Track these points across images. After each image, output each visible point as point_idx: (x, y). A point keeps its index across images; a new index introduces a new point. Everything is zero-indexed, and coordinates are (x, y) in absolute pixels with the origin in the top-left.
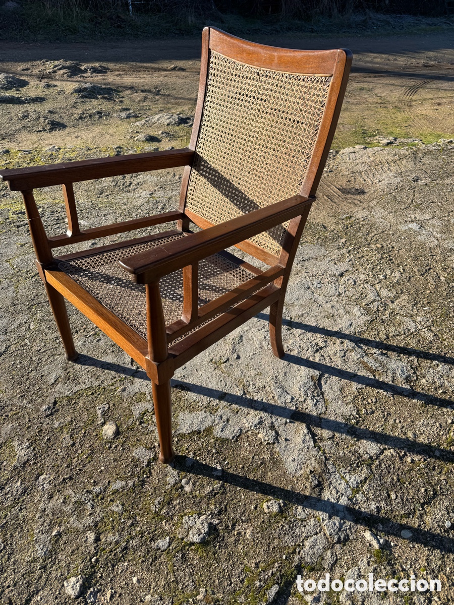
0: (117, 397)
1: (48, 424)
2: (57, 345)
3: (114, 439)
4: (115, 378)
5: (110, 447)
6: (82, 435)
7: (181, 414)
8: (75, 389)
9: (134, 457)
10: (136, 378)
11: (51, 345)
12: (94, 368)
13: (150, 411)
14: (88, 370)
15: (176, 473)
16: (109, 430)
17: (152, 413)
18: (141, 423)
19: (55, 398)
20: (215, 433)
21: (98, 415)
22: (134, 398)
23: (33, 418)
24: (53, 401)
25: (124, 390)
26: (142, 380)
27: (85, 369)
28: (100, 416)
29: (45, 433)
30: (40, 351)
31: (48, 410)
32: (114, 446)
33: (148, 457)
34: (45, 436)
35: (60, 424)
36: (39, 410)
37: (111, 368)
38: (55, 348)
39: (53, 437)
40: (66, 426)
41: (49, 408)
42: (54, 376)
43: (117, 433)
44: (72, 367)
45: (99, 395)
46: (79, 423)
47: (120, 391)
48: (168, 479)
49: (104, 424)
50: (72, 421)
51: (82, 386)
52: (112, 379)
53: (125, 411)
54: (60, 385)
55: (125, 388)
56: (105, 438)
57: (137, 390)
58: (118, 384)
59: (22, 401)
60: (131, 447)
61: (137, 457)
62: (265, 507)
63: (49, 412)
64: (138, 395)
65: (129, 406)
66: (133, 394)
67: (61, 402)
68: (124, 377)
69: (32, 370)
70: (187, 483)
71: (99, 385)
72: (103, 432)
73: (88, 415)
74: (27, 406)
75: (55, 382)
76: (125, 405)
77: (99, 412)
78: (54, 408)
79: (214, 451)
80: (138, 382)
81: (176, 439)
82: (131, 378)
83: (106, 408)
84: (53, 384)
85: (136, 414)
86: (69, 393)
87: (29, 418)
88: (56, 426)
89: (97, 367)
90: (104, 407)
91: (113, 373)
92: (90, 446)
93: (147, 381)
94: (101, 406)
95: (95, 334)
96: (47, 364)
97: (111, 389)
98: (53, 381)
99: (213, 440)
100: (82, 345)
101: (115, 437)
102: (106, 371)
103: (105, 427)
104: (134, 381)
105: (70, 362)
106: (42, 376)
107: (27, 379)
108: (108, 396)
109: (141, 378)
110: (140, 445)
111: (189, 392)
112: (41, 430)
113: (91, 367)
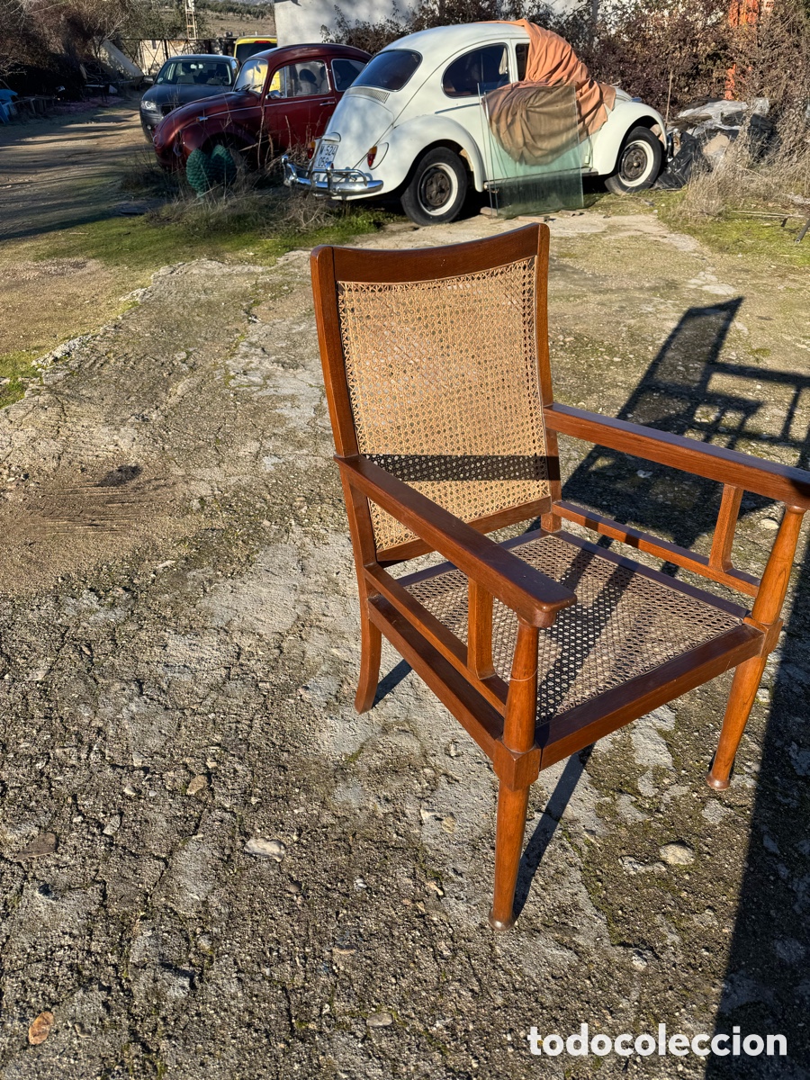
0: (607, 844)
1: (674, 954)
2: (461, 953)
3: (693, 849)
4: (562, 845)
5: (708, 853)
6: (690, 896)
7: (638, 762)
8: (590, 911)
9: (721, 823)
10: (564, 815)
11: (460, 967)
12: (537, 881)
13: (634, 799)
14: (539, 890)
15: (737, 777)
16: (676, 855)
17: (640, 798)
18: (658, 811)
19: (613, 945)
20: (668, 729)
21: (647, 872)
22: (609, 819)
23: (663, 982)
24: (620, 949)
25: (592, 833)
26: (568, 805)
27: (538, 895)
28: (649, 869)
29: (695, 958)
30: (476, 989)
31: (644, 956)
32: (706, 849)
33: (719, 806)
34: (701, 957)
35: (672, 933)
36: (644, 974)
37: (537, 851)
38: (469, 958)
39: (702, 944)
40: (674, 922)
41: (640, 954)
42: (555, 952)
43: (681, 843)
44: (531, 919)
45: (601, 871)
46: (668, 901)
47: (596, 839)
48: (748, 786)
49: (664, 863)
50: (664, 914)
51: (583, 897)
52: (566, 850)
53: (636, 833)
54: (579, 939)
55: (587, 830)
56: (692, 860)
57: (592, 814)
58: (580, 842)
59: (622, 1011)
60: (703, 827)
61: (721, 819)
62: (765, 700)
63: (649, 954)
64: (601, 814)
65: (625, 827)
66: (600, 821)
67: (621, 935)
68: (561, 832)
69: (536, 1001)
70: (749, 767)
71: (581, 870)
72: (682, 863)
73: (648, 887)
74: (635, 998)
75: (571, 949)
76: (623, 832)
77: (641, 869)
78: (636, 946)
79: (696, 734)
80: (570, 811)
81: (683, 772)
82: (561, 821)
83: (632, 859)
84: (576, 953)
85: (640, 817)
86: (599, 921)
87: (665, 990)
88: (676, 939)
89: (534, 875)
90: (630, 862)
91: (550, 848)
92: (712, 883)
93: (571, 800)
94: (627, 866)
95: (437, 879)
96: (520, 972)
97: (589, 852)
98: (568, 954)
99: (679, 733)
100: (467, 901)
101: (689, 847)
102: (544, 859)
103: (671, 860)
104: (571, 818)
105: (516, 923)
106: (553, 977)
107: (561, 1009)
108: (605, 858)
109: (564, 807)
110: (701, 816)
111: (595, 748)
112: (690, 964)
113: (533, 883)
